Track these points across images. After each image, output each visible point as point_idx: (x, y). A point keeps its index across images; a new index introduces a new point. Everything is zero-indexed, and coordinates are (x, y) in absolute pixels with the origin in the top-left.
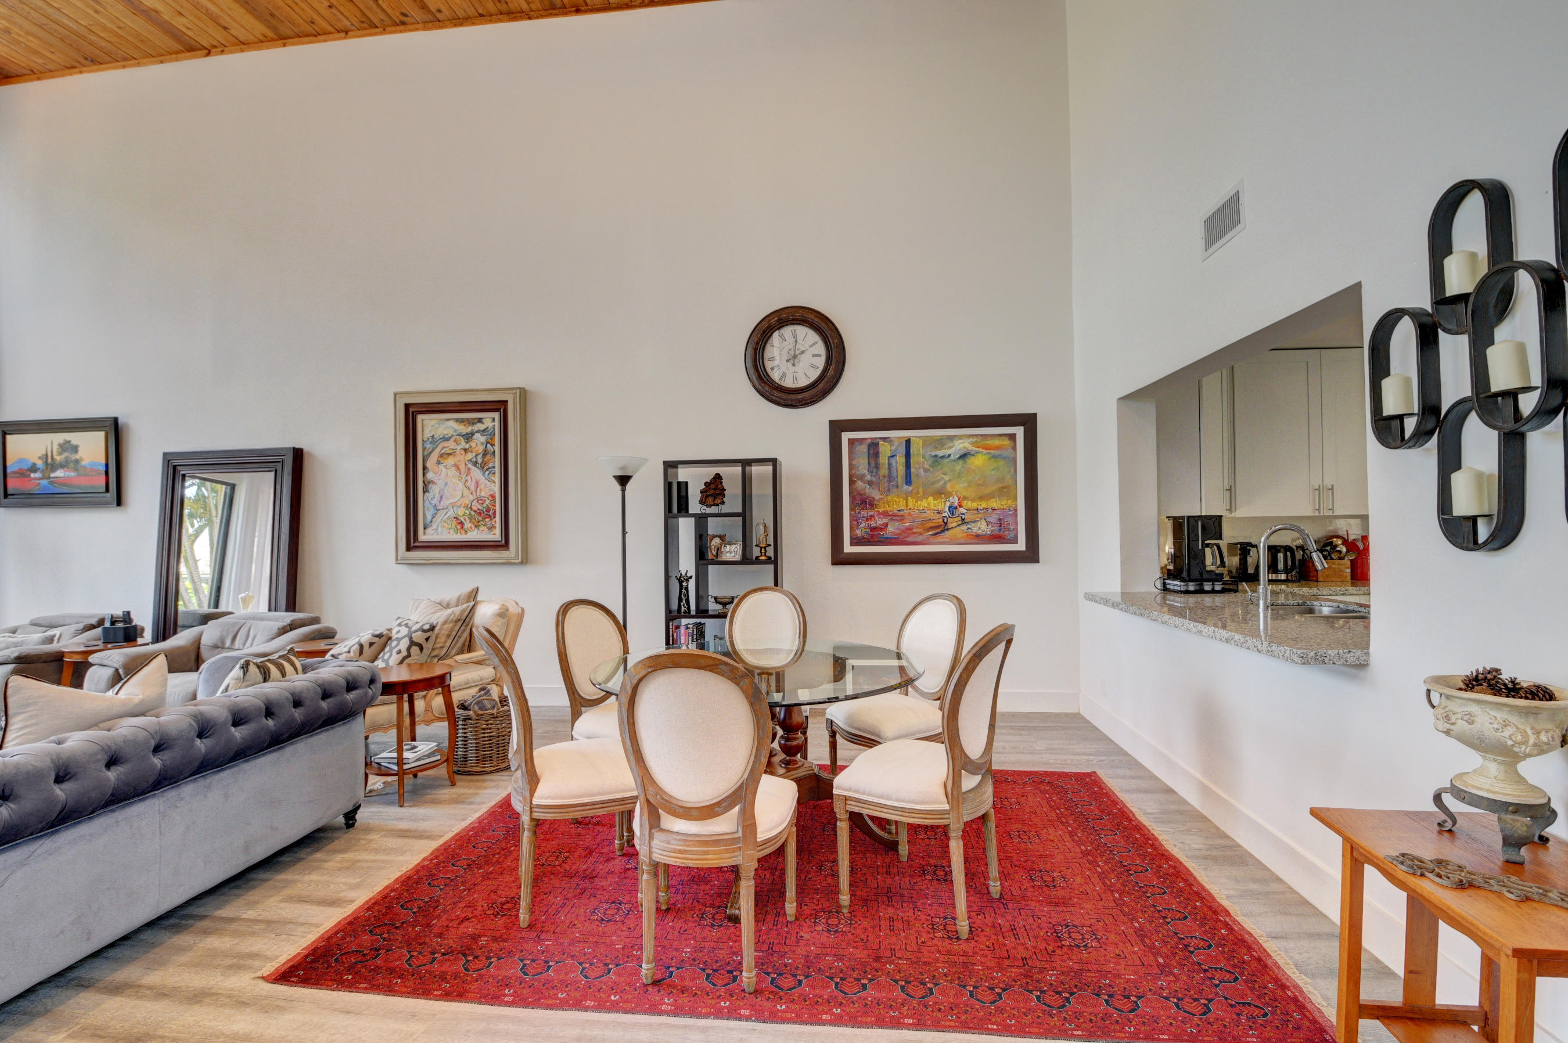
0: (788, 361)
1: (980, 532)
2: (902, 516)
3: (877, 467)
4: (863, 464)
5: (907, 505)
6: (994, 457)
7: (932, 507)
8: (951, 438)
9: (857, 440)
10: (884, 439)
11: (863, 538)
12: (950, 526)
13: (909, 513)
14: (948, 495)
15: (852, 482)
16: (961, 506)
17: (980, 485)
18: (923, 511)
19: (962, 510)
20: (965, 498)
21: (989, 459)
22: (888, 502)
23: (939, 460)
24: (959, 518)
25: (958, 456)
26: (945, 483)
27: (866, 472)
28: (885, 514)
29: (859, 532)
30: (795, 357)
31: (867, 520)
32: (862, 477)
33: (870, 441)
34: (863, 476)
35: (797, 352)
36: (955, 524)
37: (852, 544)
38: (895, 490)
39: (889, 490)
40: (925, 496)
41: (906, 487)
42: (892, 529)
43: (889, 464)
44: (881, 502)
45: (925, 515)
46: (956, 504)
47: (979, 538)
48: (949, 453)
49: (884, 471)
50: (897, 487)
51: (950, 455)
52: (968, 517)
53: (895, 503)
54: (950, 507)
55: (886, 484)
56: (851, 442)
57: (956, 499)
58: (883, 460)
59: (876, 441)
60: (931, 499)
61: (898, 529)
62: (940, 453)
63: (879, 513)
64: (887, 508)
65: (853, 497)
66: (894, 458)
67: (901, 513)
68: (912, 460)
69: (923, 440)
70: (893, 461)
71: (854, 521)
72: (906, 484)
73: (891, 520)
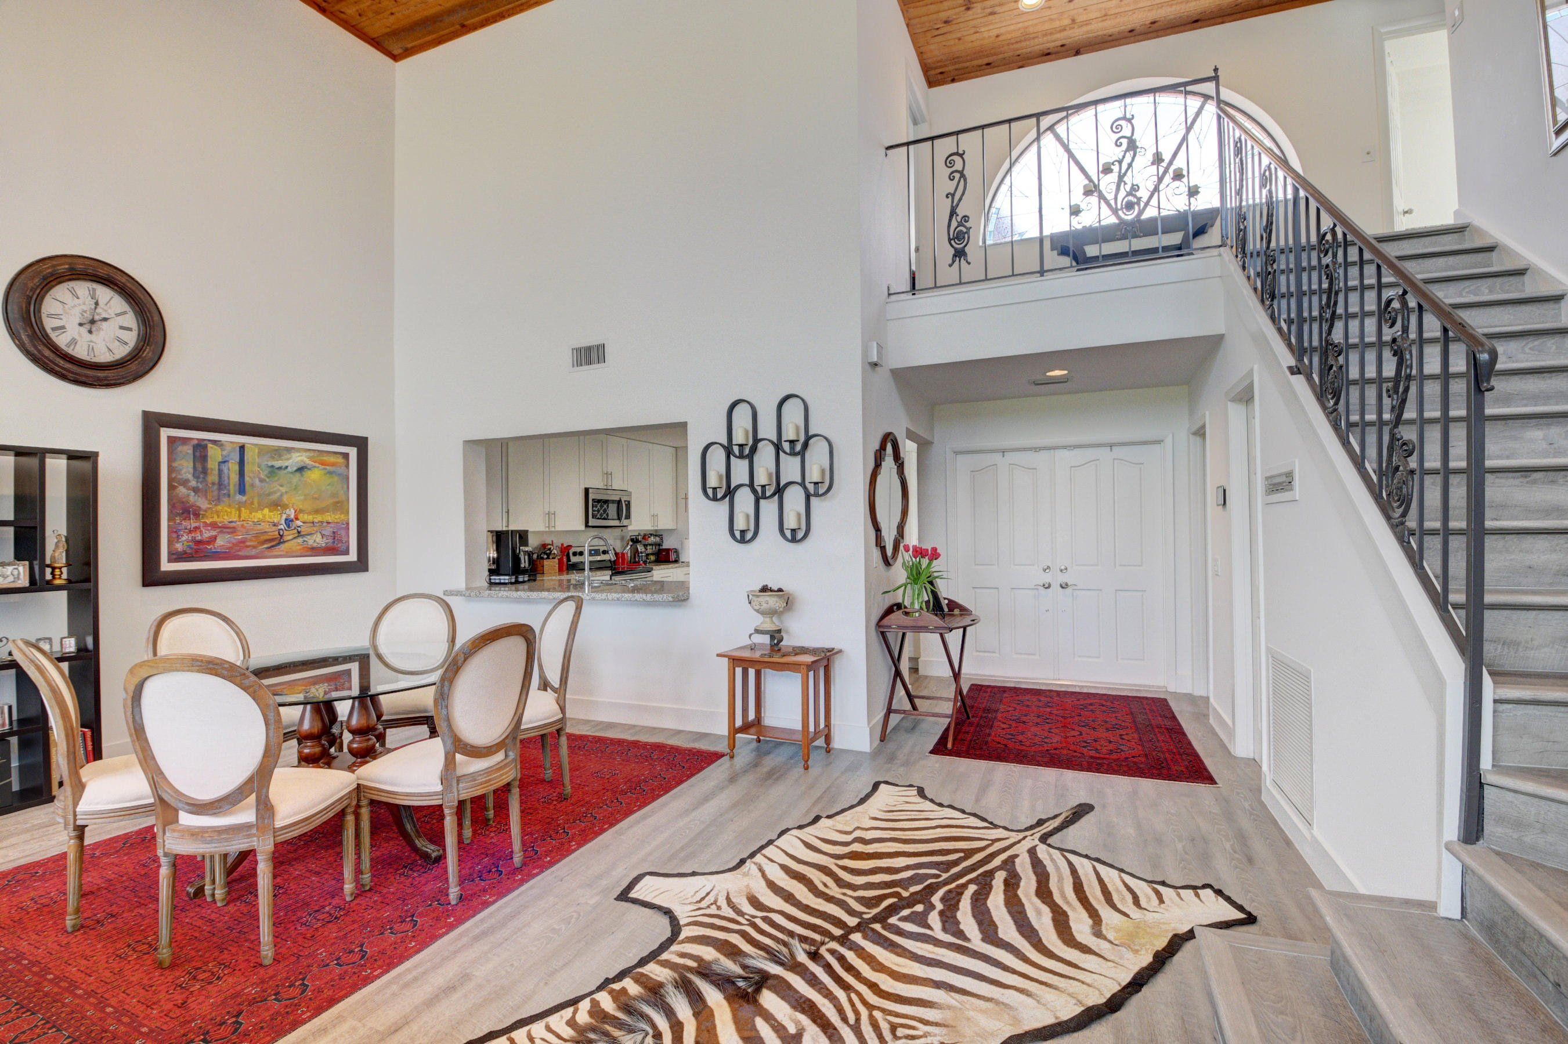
0: (81, 325)
1: (315, 545)
2: (234, 528)
3: (205, 471)
4: (186, 468)
5: (240, 516)
6: (330, 473)
8: (289, 450)
9: (180, 438)
10: (214, 442)
11: (185, 553)
12: (286, 538)
13: (242, 525)
14: (285, 507)
15: (171, 488)
16: (297, 519)
17: (316, 499)
18: (258, 523)
19: (299, 523)
20: (301, 511)
21: (325, 474)
22: (218, 513)
23: (276, 471)
24: (296, 531)
25: (295, 469)
26: (281, 495)
27: (190, 477)
28: (214, 525)
29: (179, 547)
30: (93, 322)
31: (190, 532)
32: (185, 483)
33: (196, 442)
34: (187, 481)
35: (97, 318)
36: (290, 537)
37: (170, 561)
38: (226, 499)
39: (218, 499)
40: (261, 508)
41: (239, 497)
42: (221, 542)
43: (220, 471)
44: (209, 512)
45: (259, 527)
46: (292, 516)
47: (315, 551)
48: (286, 464)
49: (213, 477)
50: (229, 496)
51: (287, 467)
52: (304, 529)
53: (226, 514)
54: (286, 520)
55: (216, 493)
56: (172, 440)
57: (293, 511)
58: (212, 464)
59: (203, 443)
60: (266, 511)
61: (229, 542)
62: (278, 464)
63: (206, 525)
64: (216, 519)
65: (172, 506)
66: (226, 464)
67: (232, 525)
68: (247, 468)
69: (259, 449)
70: (225, 468)
71: (174, 533)
72: (240, 493)
73: (221, 532)
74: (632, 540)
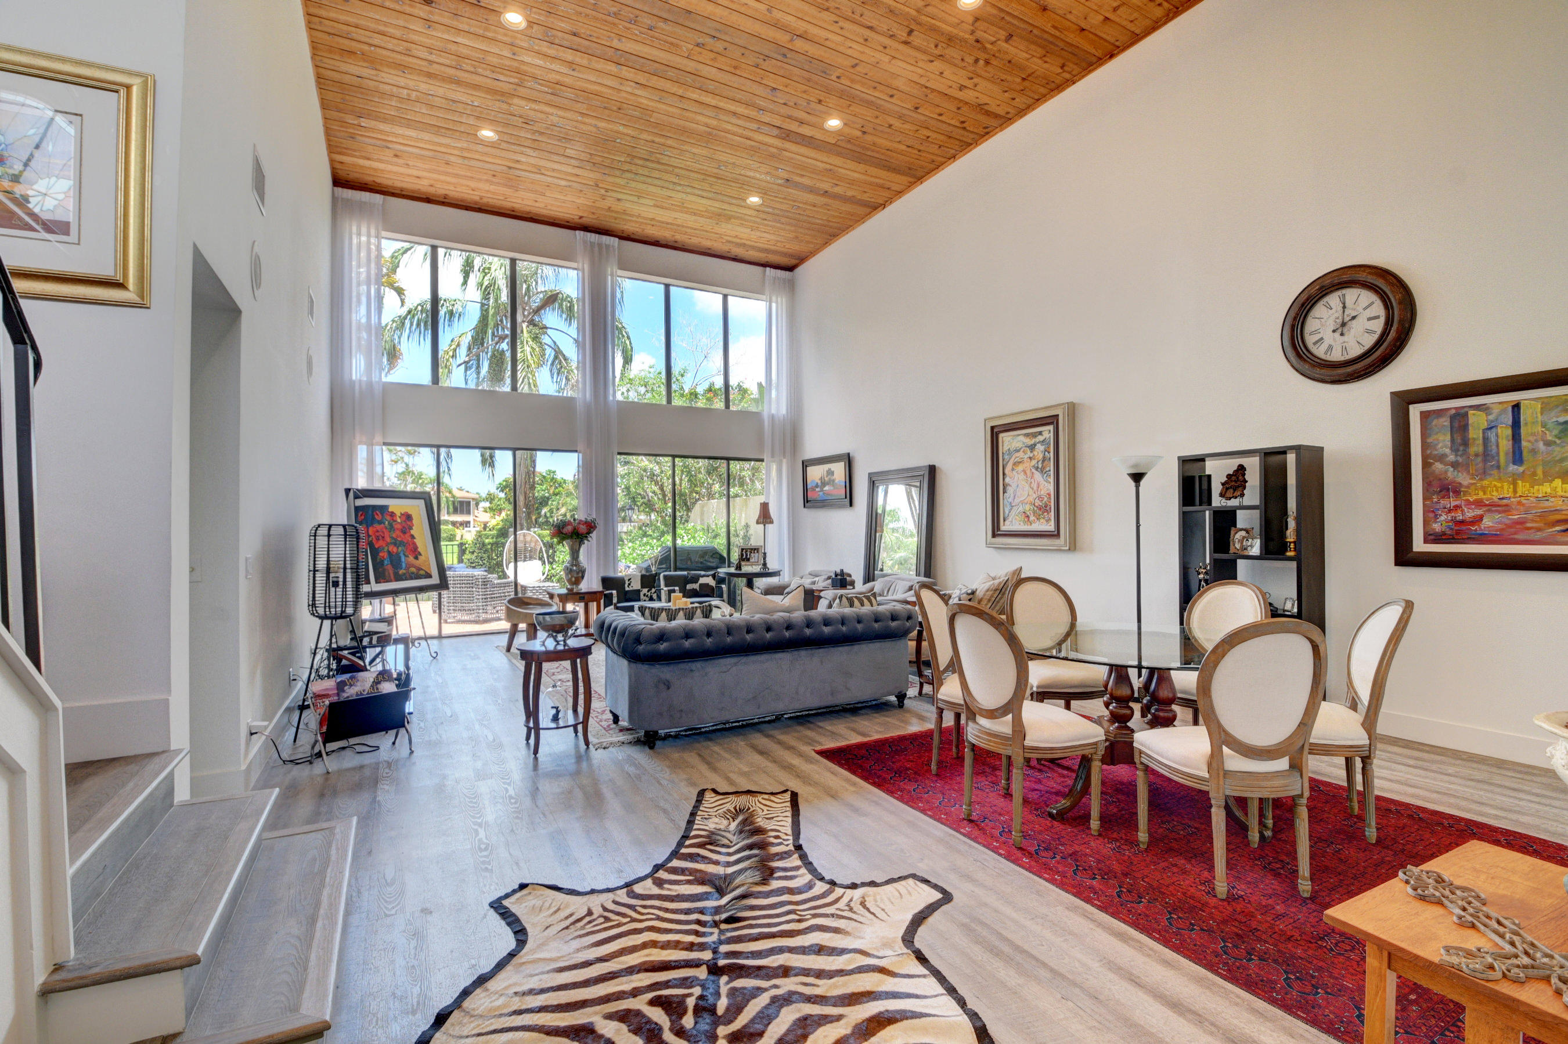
0: (1334, 331)
2: (1506, 505)
3: (1466, 443)
4: (1443, 442)
5: (1515, 491)
7: (1560, 493)
9: (1434, 411)
10: (1477, 407)
11: (1444, 534)
13: (1519, 503)
15: (1426, 465)
18: (1546, 498)
22: (1484, 489)
27: (1448, 451)
28: (1479, 504)
29: (1437, 527)
30: (1343, 324)
31: (1450, 511)
32: (1441, 458)
33: (1453, 412)
34: (1444, 455)
35: (1347, 319)
37: (1426, 541)
38: (1495, 472)
39: (1484, 473)
40: (1548, 478)
41: (1512, 468)
42: (1489, 522)
43: (1486, 440)
44: (1473, 487)
45: (1547, 504)
49: (1477, 448)
50: (1498, 467)
53: (1497, 489)
55: (1481, 465)
56: (1425, 416)
58: (1475, 433)
59: (1463, 411)
60: (1558, 482)
61: (1500, 523)
63: (1469, 503)
64: (1481, 495)
65: (1427, 484)
66: (1494, 430)
67: (1505, 502)
68: (1523, 431)
69: (1543, 403)
70: (1492, 435)
71: (1430, 513)
72: (1514, 463)
73: (1489, 511)
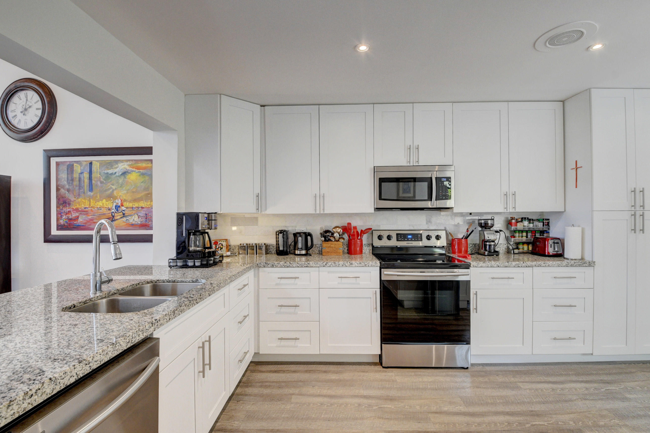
0: (21, 112)
1: (134, 222)
2: (87, 211)
3: (72, 179)
4: (64, 178)
5: (90, 205)
6: (143, 174)
7: (105, 206)
8: (117, 162)
9: (61, 162)
10: (77, 162)
11: (64, 225)
12: (116, 218)
13: (91, 210)
14: (115, 198)
15: (58, 190)
16: (122, 205)
17: (133, 192)
18: (100, 208)
19: (123, 208)
20: (125, 200)
21: (140, 175)
22: (79, 203)
23: (110, 176)
24: (121, 213)
25: (121, 173)
26: (113, 191)
27: (66, 183)
28: (77, 210)
29: (62, 222)
30: (26, 110)
31: (67, 214)
32: (63, 187)
33: (68, 163)
34: (64, 185)
35: (27, 107)
36: (119, 217)
37: (56, 229)
38: (83, 195)
39: (79, 195)
40: (101, 199)
41: (89, 193)
42: (81, 220)
43: (80, 179)
44: (75, 202)
45: (101, 211)
46: (120, 204)
47: (133, 226)
48: (115, 171)
49: (76, 182)
50: (84, 193)
51: (116, 173)
52: (127, 212)
53: (83, 203)
54: (116, 206)
55: (78, 191)
56: (58, 164)
57: (120, 201)
58: (76, 175)
59: (72, 163)
60: (104, 201)
61: (85, 220)
62: (110, 171)
63: (74, 210)
64: (78, 206)
65: (58, 199)
66: (83, 174)
67: (86, 209)
68: (93, 175)
69: (100, 163)
70: (82, 176)
71: (59, 215)
72: (90, 191)
73: (81, 214)
74: (480, 225)
